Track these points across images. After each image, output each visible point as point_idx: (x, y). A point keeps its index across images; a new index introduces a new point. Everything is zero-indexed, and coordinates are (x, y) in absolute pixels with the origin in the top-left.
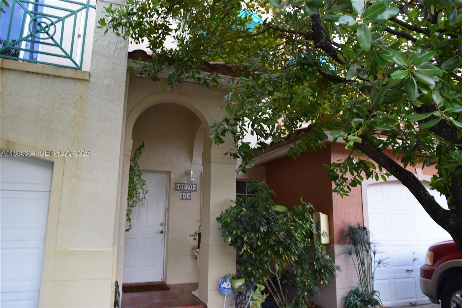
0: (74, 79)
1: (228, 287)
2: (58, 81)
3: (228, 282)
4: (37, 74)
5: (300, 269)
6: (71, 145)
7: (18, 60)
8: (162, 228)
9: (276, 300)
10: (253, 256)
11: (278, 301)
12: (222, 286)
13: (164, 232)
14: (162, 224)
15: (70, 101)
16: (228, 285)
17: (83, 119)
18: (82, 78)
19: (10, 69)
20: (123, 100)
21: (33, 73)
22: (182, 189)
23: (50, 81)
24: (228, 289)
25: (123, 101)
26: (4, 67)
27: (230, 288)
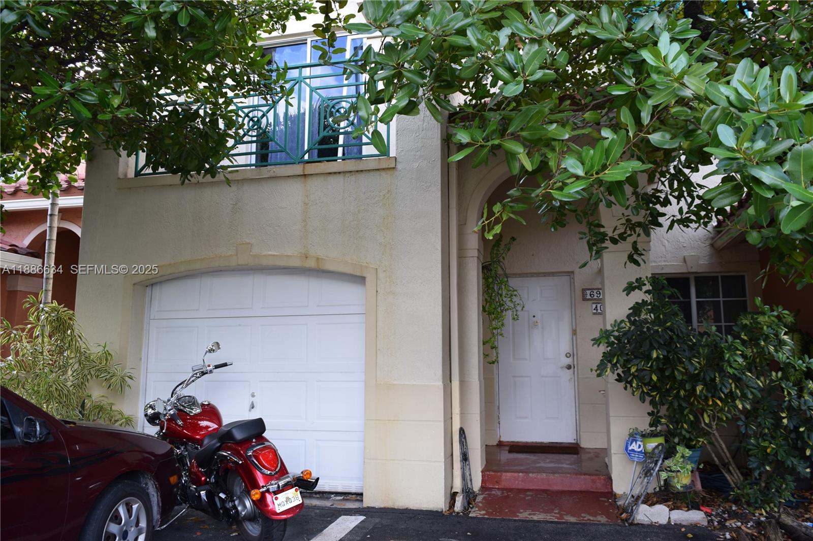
0: (378, 170)
1: (639, 450)
2: (361, 176)
3: (639, 443)
4: (339, 173)
5: (753, 425)
6: (383, 254)
7: (336, 160)
8: (568, 361)
9: (729, 478)
10: (657, 399)
11: (733, 481)
12: (630, 448)
13: (573, 366)
14: (568, 355)
15: (376, 199)
16: (640, 446)
17: (393, 219)
18: (387, 167)
19: (312, 175)
20: (440, 185)
21: (335, 173)
22: (595, 297)
23: (353, 178)
24: (639, 452)
25: (439, 187)
26: (306, 173)
27: (641, 452)
